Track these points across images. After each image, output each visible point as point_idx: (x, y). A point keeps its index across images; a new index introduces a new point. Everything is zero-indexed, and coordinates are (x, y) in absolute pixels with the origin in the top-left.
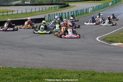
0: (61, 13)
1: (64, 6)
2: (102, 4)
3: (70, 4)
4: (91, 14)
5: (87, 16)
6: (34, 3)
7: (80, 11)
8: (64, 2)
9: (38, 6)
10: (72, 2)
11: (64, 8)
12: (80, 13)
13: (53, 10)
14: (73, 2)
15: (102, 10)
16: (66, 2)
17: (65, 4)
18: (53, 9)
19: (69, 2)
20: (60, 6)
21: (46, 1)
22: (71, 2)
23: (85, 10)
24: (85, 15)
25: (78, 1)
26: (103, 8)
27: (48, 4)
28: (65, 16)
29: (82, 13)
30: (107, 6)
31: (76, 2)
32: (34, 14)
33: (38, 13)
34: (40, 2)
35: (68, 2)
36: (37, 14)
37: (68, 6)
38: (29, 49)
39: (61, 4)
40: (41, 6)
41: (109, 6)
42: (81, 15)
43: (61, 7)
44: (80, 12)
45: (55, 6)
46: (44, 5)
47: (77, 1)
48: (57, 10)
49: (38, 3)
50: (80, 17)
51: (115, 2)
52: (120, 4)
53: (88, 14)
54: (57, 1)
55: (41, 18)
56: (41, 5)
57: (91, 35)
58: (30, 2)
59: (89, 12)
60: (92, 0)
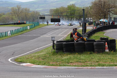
2: (21, 27)
4: (10, 37)
5: (5, 39)
15: (21, 33)
23: (4, 34)
24: (4, 38)
26: (22, 31)
29: (2, 36)
30: (26, 29)
41: (27, 29)
52: (39, 28)
53: (7, 37)
57: (5, 56)
59: (8, 35)
60: (12, 24)
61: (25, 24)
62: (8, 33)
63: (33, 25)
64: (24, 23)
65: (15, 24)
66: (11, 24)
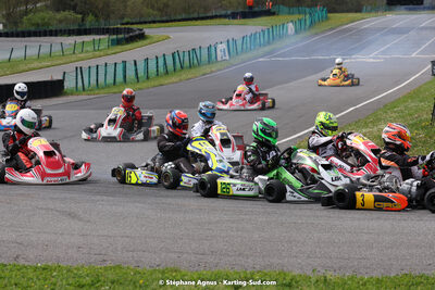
0: (119, 61)
1: (127, 36)
2: (264, 28)
3: (148, 31)
5: (212, 72)
6: (19, 29)
7: (187, 54)
8: (127, 24)
9: (33, 39)
10: (154, 22)
11: (129, 46)
12: (187, 63)
13: (87, 51)
14: (158, 25)
15: (267, 49)
16: (132, 24)
17: (130, 30)
18: (88, 49)
19: (145, 23)
20: (115, 37)
21: (60, 21)
22: (152, 25)
23: (204, 52)
24: (207, 69)
25: (175, 21)
26: (269, 43)
27: (70, 33)
28: (137, 74)
29: (196, 62)
30: (283, 35)
31: (167, 21)
32: (22, 67)
33: (35, 64)
34: (38, 25)
35: (141, 23)
36: (32, 66)
37: (142, 36)
38: (21, 192)
39: (116, 31)
40: (42, 38)
41: (288, 35)
42: (193, 71)
43: (119, 42)
44: (187, 58)
45: (97, 37)
46: (56, 35)
47: (172, 21)
48: (102, 53)
49: (33, 29)
50: (190, 76)
51: (308, 23)
53: (218, 66)
54: (102, 21)
55: (49, 79)
56: (45, 35)
58: (4, 26)
59: (219, 59)
60: (225, 16)
61: (274, 14)
62: (218, 50)
63: (308, 16)
64: (269, 13)
65: (234, 16)
66: (220, 17)
